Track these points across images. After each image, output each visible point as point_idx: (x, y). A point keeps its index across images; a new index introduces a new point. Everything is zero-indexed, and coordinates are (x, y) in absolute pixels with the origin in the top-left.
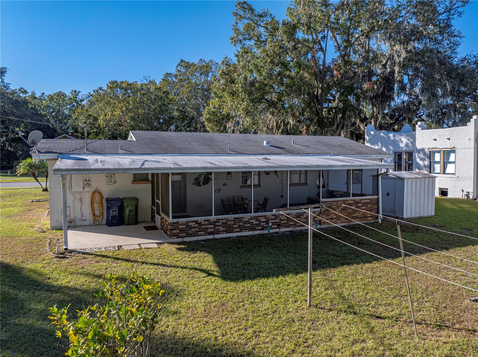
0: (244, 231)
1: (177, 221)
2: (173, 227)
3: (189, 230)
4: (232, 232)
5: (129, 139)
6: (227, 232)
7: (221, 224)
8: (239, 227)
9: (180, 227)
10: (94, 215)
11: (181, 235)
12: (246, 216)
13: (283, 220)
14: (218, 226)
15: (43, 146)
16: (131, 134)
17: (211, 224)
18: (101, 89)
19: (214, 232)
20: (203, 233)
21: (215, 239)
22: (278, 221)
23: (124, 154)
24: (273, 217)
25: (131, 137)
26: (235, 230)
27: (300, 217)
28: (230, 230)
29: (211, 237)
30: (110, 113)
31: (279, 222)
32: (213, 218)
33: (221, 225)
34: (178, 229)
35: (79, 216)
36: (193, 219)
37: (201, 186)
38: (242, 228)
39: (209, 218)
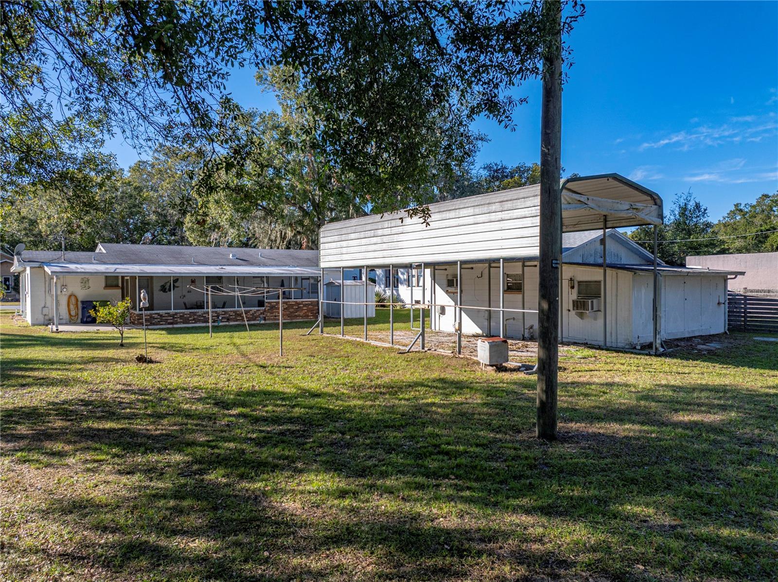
0: (198, 323)
2: (140, 318)
3: (153, 320)
4: (189, 323)
5: (97, 251)
6: (184, 323)
7: (179, 316)
8: (194, 319)
9: (146, 317)
10: (70, 314)
11: (146, 323)
12: (200, 311)
13: (231, 316)
14: (176, 318)
15: (26, 257)
16: (100, 246)
17: (171, 316)
19: (173, 322)
20: (164, 323)
21: (174, 328)
22: (227, 316)
23: (97, 264)
24: (223, 313)
25: (100, 249)
27: (247, 314)
28: (186, 321)
29: (170, 326)
30: (56, 216)
32: (172, 311)
34: (144, 319)
36: (156, 312)
37: (167, 292)
38: (196, 321)
39: (169, 311)
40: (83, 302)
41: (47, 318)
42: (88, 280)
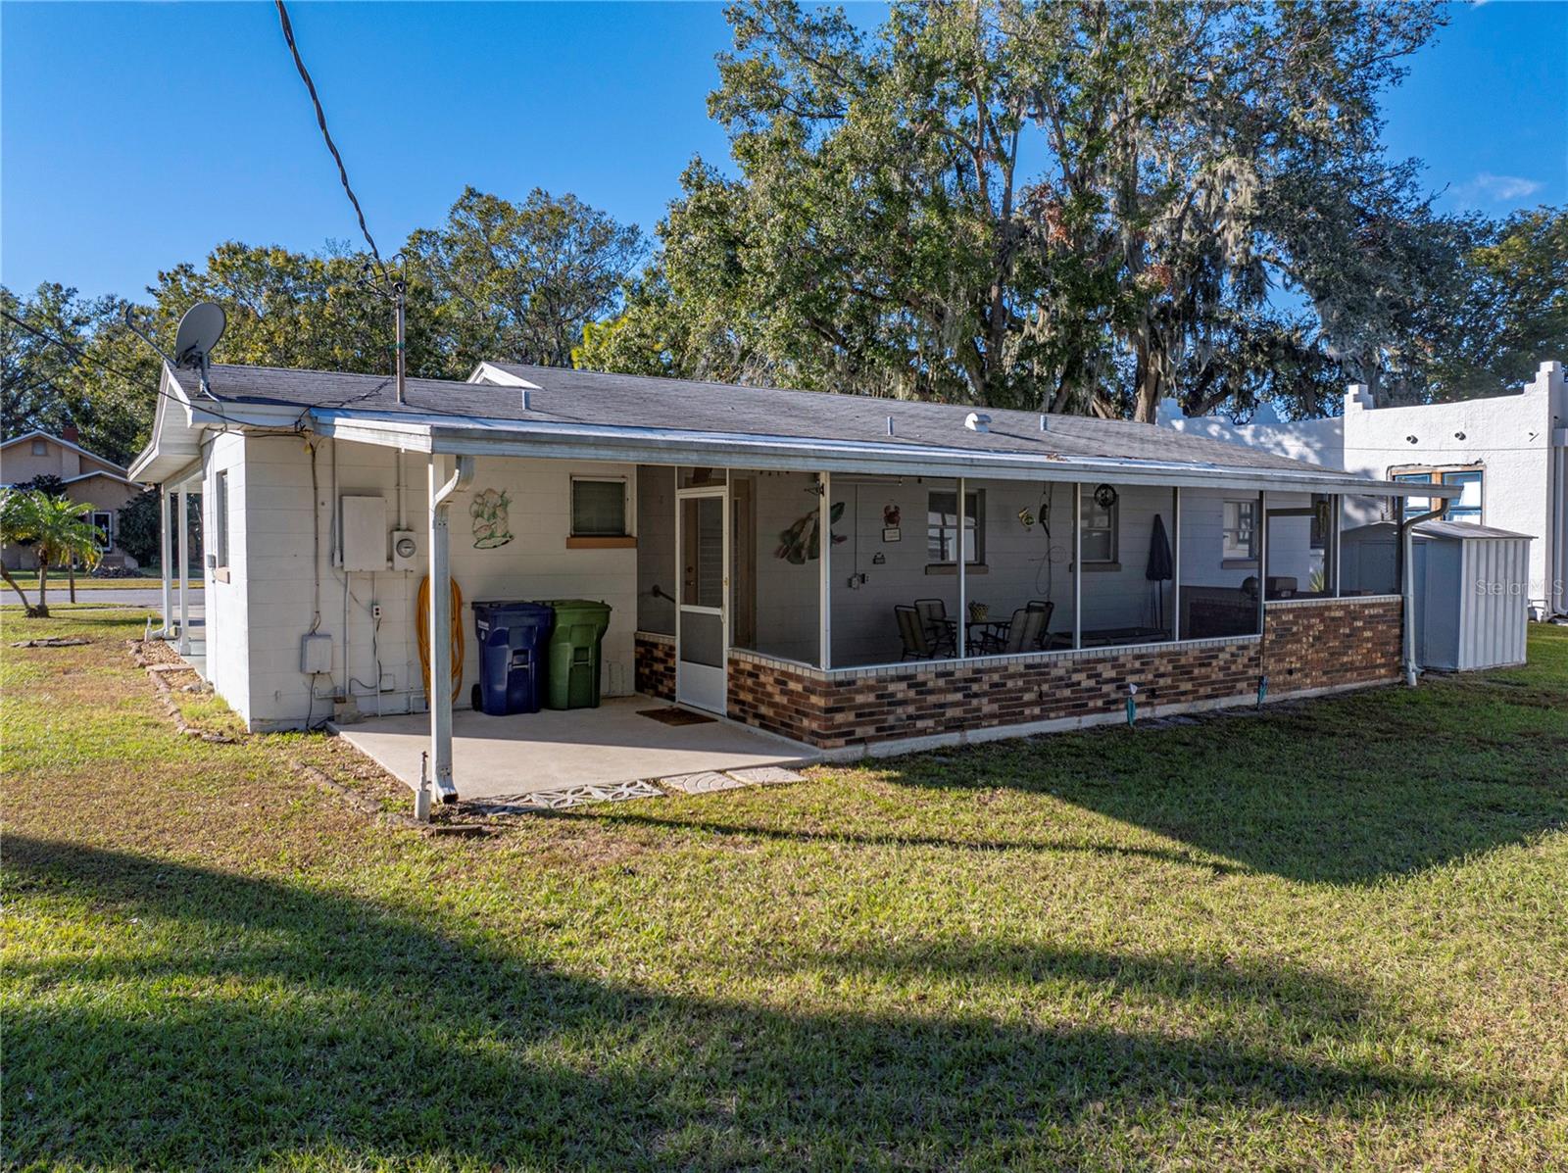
0: (1052, 715)
1: (850, 677)
2: (835, 701)
3: (889, 713)
4: (1018, 718)
6: (1002, 720)
7: (986, 687)
8: (1039, 701)
9: (860, 699)
11: (859, 732)
12: (1061, 660)
13: (1162, 675)
14: (976, 695)
17: (957, 690)
18: (186, 270)
19: (965, 719)
20: (930, 723)
21: (967, 748)
22: (1150, 677)
24: (1137, 665)
26: (1027, 712)
27: (1210, 664)
28: (1012, 711)
29: (952, 739)
31: (1151, 682)
32: (962, 664)
33: (985, 694)
34: (851, 708)
35: (365, 674)
36: (900, 668)
37: (803, 562)
38: (1047, 706)
39: (948, 664)
40: (481, 610)
41: (323, 687)
42: (504, 504)
